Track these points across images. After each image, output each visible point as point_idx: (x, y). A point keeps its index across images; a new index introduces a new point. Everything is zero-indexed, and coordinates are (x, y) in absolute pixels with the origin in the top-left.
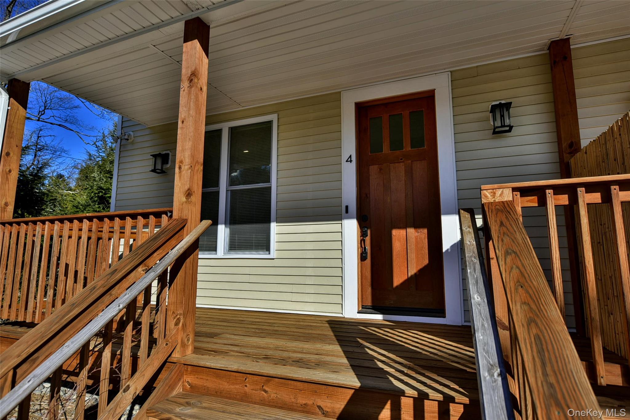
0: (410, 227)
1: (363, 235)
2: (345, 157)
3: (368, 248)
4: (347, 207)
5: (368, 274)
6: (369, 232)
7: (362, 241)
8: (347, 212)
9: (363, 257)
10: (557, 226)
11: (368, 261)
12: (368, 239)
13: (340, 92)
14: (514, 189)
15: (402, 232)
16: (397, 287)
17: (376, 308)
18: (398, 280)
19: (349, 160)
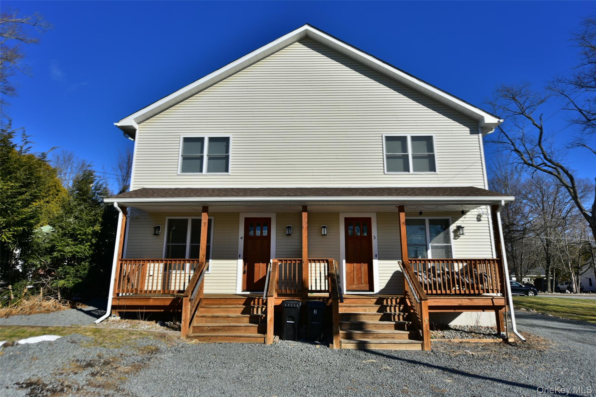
0: (261, 263)
1: (245, 265)
2: (240, 237)
3: (246, 269)
4: (240, 255)
5: (246, 279)
6: (247, 264)
7: (244, 267)
8: (240, 257)
9: (244, 273)
10: (279, 273)
11: (246, 274)
12: (246, 266)
13: (239, 213)
14: (278, 260)
15: (258, 264)
16: (255, 283)
17: (247, 291)
18: (255, 281)
19: (242, 238)
